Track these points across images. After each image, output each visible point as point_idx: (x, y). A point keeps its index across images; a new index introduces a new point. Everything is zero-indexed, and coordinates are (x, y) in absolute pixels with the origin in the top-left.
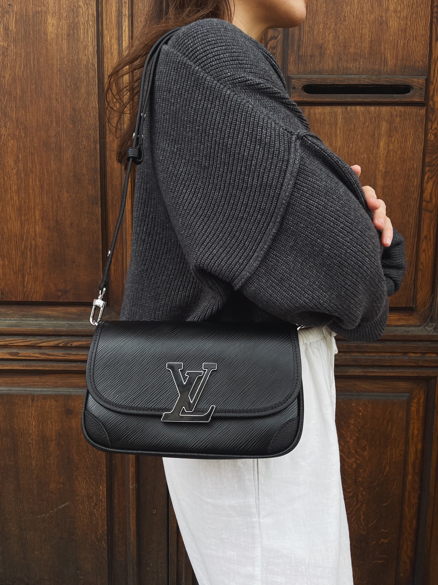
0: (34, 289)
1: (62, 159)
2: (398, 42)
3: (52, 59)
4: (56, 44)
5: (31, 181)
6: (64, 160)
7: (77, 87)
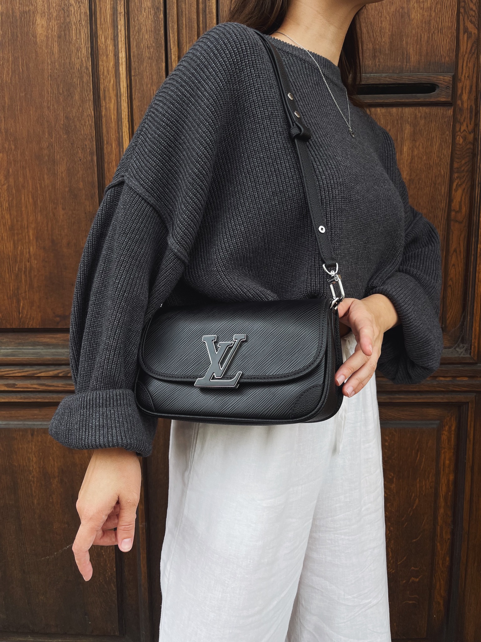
0: (31, 315)
1: (56, 173)
2: (421, 35)
3: (43, 63)
4: (47, 48)
5: (23, 198)
6: (58, 174)
7: (70, 94)
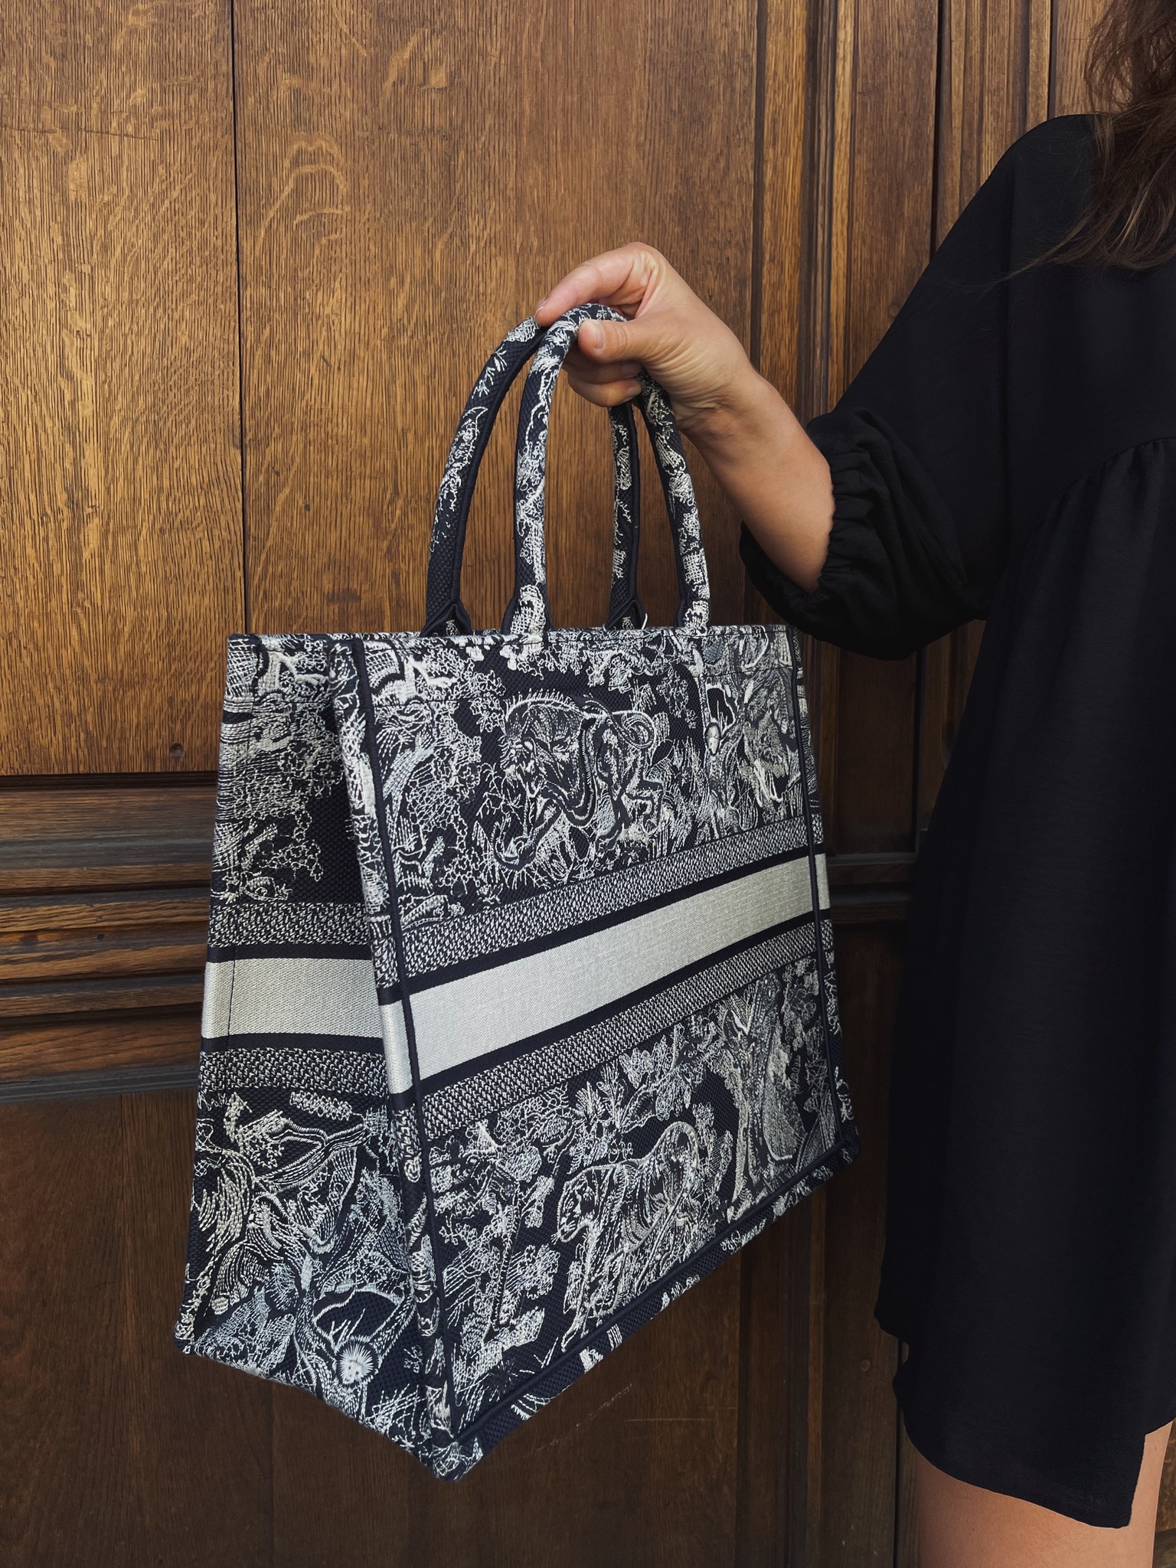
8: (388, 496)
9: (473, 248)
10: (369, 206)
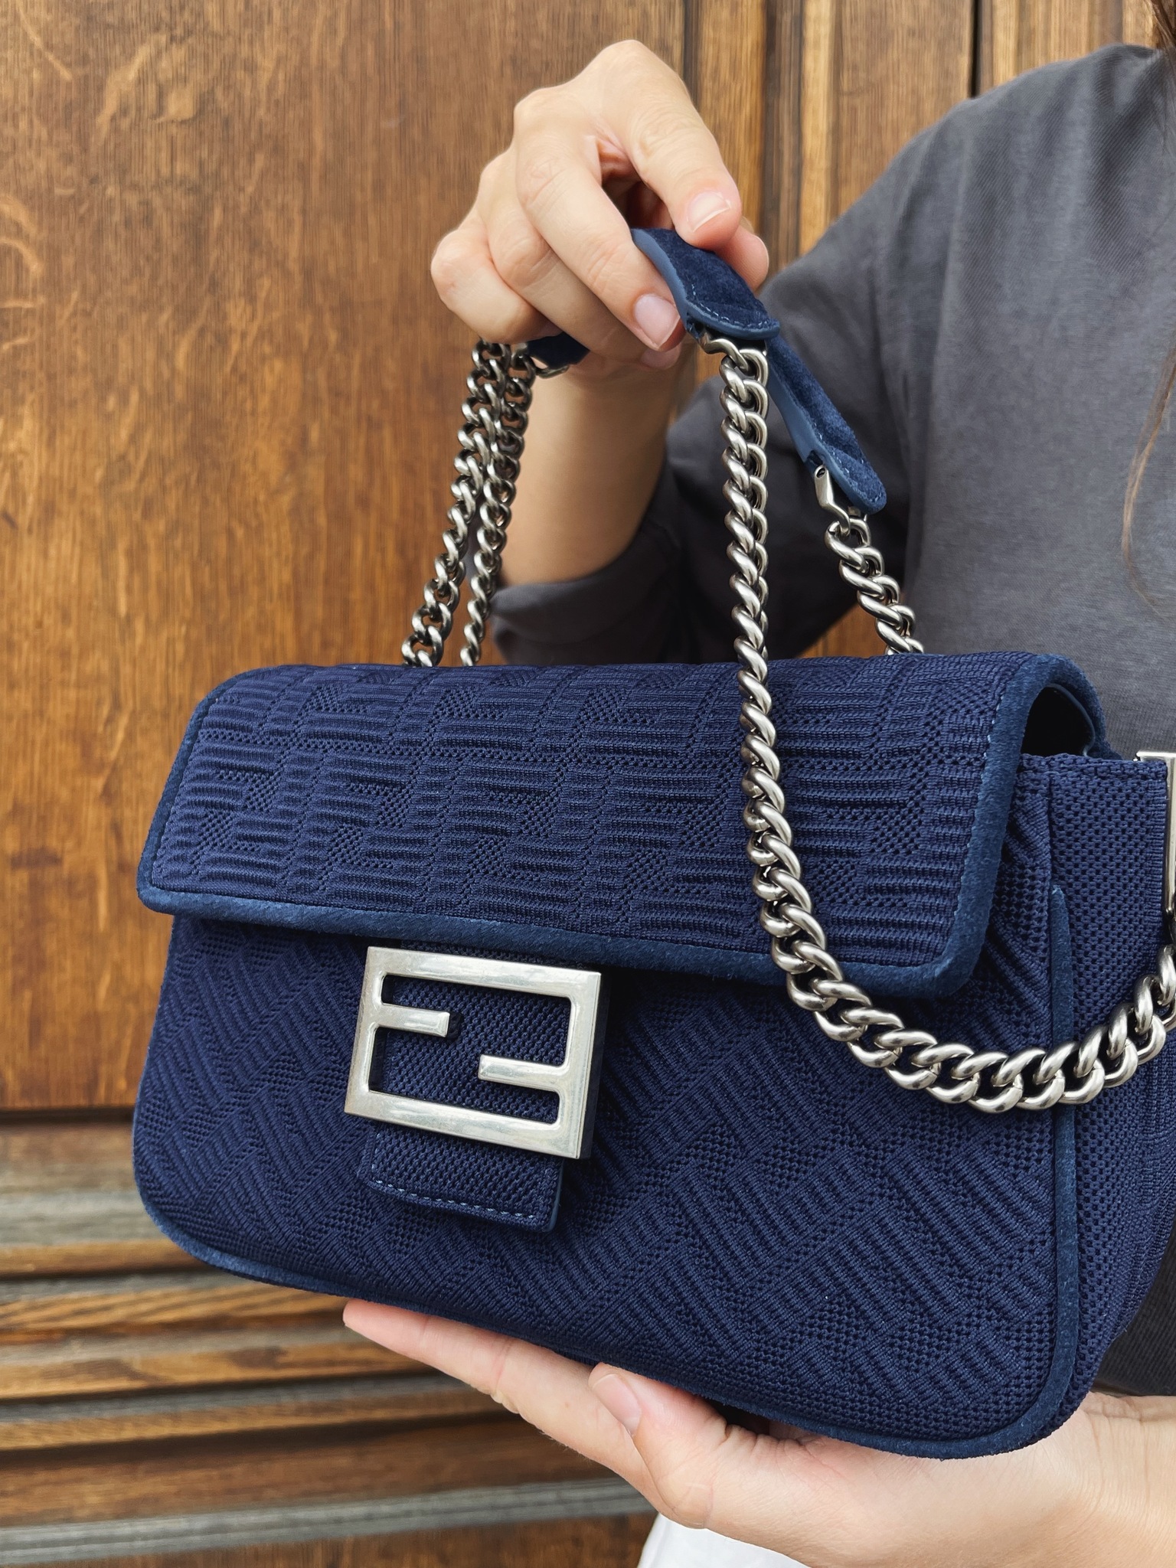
8: (105, 711)
9: (235, 346)
10: (75, 295)
